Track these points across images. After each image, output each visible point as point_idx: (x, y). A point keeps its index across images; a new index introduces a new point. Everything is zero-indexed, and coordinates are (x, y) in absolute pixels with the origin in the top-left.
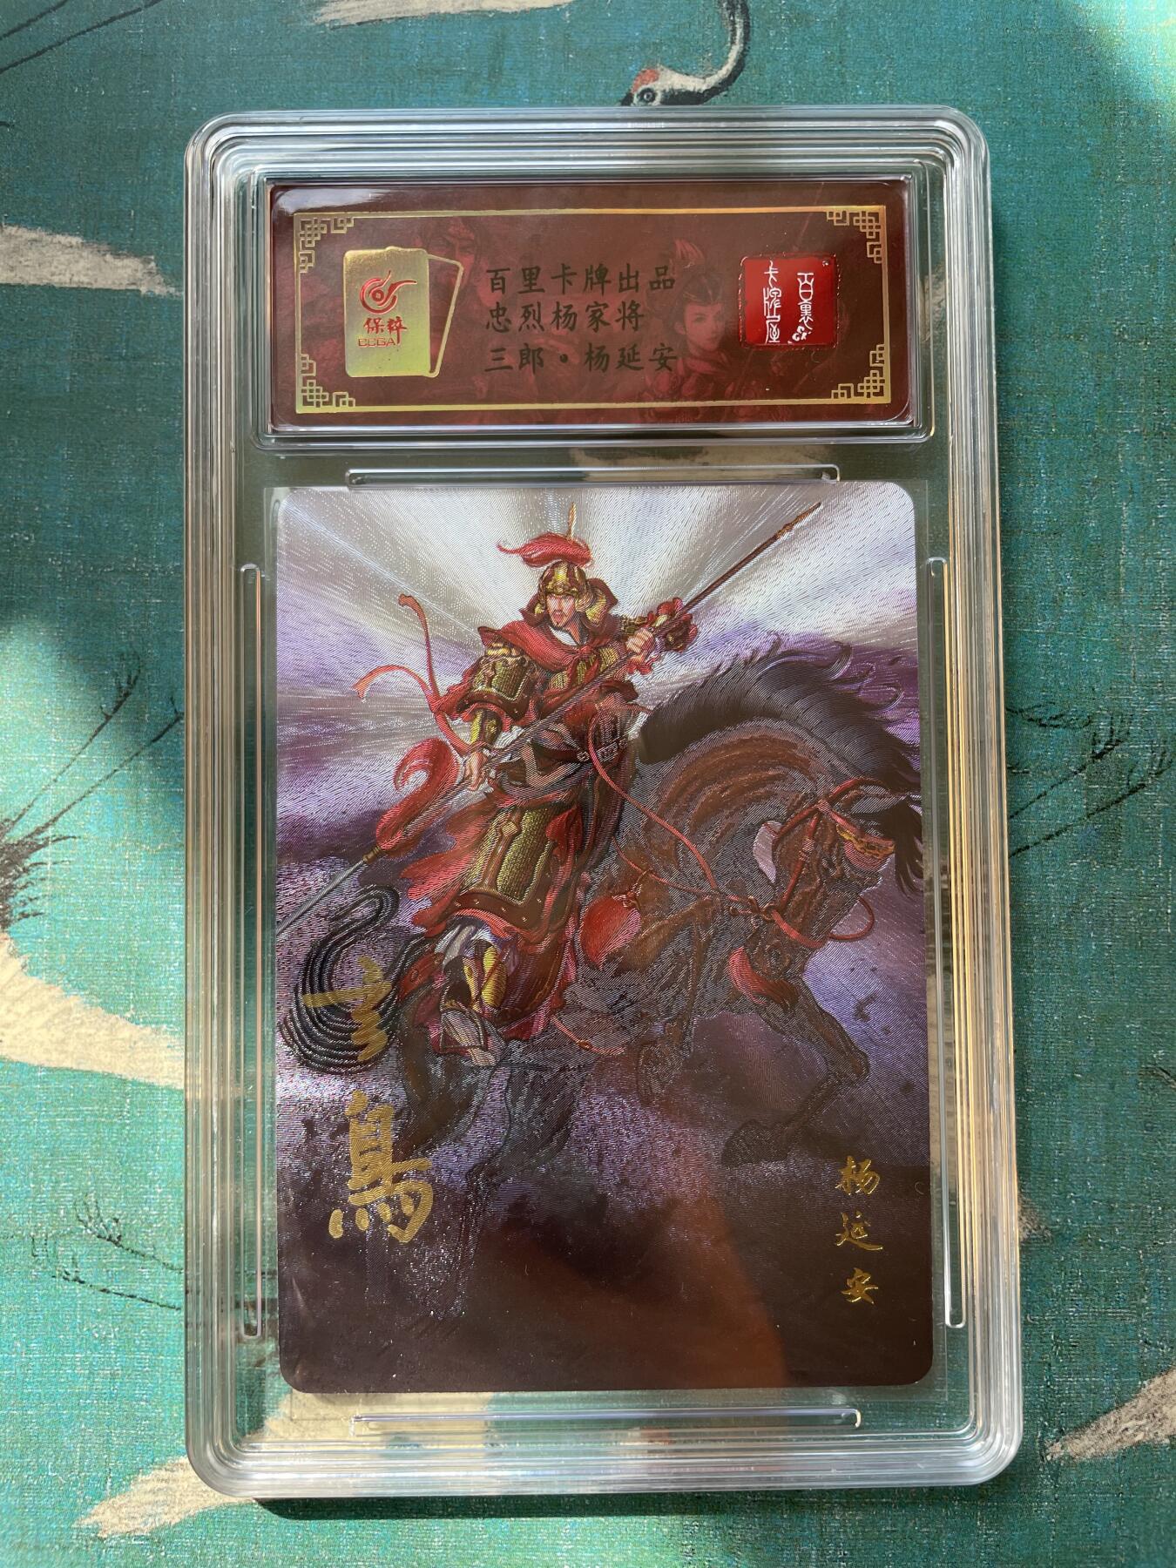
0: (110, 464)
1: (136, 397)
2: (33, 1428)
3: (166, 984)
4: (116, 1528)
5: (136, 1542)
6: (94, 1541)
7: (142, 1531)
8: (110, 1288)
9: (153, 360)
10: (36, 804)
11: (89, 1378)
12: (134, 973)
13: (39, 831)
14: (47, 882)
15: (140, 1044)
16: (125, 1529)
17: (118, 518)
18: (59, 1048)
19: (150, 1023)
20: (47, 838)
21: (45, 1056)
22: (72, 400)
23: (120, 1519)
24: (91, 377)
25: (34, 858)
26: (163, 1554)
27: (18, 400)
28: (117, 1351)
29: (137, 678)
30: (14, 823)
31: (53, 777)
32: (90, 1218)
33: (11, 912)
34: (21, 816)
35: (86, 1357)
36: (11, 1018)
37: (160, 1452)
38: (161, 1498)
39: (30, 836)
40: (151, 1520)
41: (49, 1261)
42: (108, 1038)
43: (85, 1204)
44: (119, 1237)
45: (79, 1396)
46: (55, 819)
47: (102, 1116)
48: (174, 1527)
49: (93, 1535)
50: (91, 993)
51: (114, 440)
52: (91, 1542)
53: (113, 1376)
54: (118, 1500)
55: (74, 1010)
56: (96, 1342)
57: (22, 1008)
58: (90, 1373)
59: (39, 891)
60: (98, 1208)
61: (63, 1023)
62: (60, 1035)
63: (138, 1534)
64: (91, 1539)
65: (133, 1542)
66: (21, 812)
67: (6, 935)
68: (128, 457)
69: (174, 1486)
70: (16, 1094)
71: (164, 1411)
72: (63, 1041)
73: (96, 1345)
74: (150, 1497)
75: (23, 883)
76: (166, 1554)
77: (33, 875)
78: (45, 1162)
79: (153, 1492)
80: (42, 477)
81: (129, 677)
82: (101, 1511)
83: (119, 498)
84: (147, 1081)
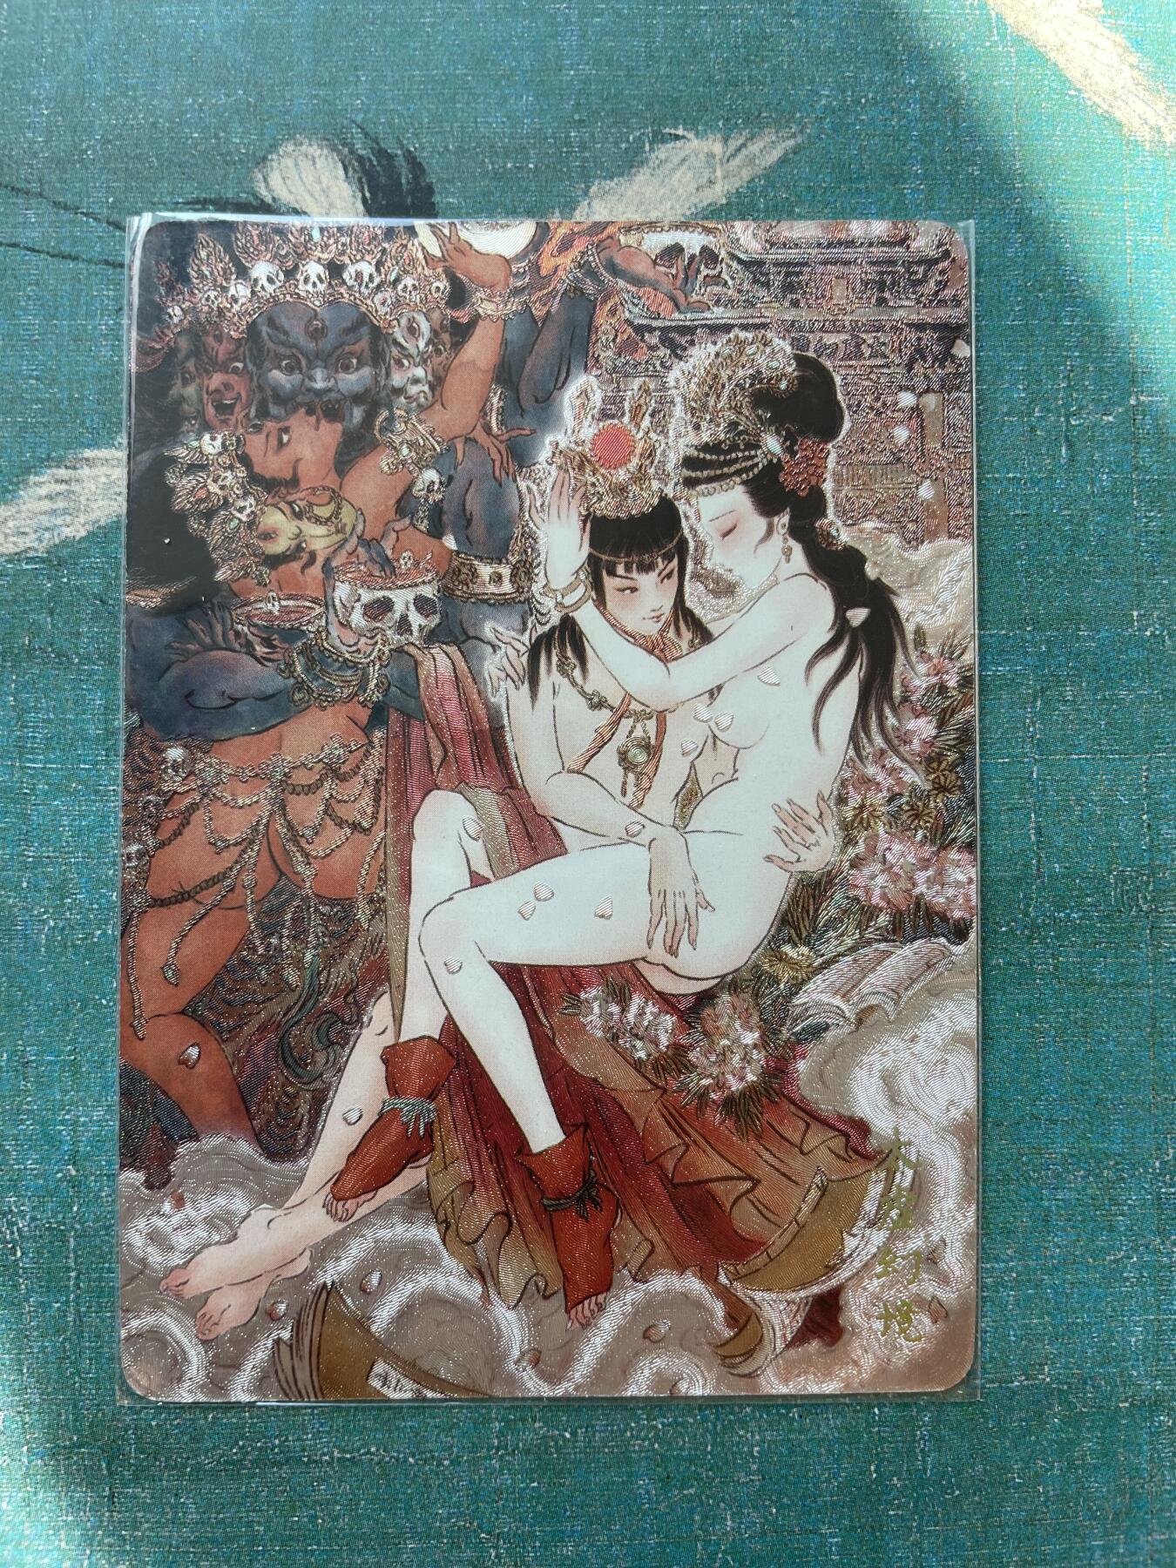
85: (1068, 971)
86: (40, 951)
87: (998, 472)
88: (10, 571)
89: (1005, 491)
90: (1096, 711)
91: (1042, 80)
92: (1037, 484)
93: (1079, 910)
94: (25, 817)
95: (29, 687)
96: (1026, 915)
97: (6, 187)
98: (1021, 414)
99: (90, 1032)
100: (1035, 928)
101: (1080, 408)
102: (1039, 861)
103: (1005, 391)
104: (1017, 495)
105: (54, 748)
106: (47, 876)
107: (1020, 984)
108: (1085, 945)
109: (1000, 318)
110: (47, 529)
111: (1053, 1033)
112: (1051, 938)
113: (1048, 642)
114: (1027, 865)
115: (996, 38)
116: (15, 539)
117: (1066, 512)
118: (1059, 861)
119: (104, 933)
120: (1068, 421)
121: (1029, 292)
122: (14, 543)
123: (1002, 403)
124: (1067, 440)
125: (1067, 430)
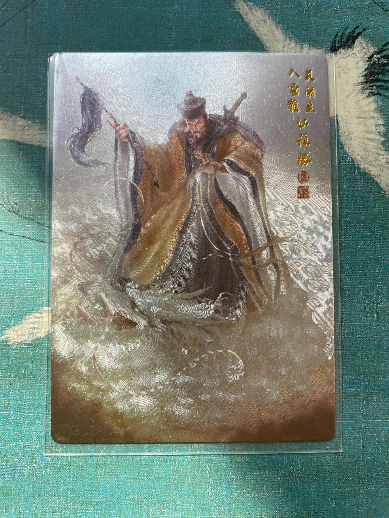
3: (38, 102)
4: (16, 340)
5: (25, 346)
6: (6, 346)
7: (28, 341)
8: (14, 233)
11: (5, 273)
12: (24, 97)
15: (27, 128)
16: (20, 340)
19: (31, 119)
23: (18, 336)
26: (37, 351)
28: (17, 261)
32: (5, 203)
35: (3, 264)
37: (36, 305)
38: (36, 326)
40: (32, 336)
42: (12, 125)
43: (3, 197)
44: (18, 211)
47: (10, 159)
48: (42, 339)
49: (5, 344)
50: (5, 106)
52: (4, 347)
53: (15, 272)
54: (17, 327)
56: (8, 257)
58: (5, 270)
60: (8, 199)
63: (26, 342)
64: (4, 345)
65: (24, 346)
69: (42, 320)
71: (38, 287)
74: (32, 326)
76: (38, 351)
79: (33, 323)
82: (9, 332)
84: (30, 143)
85: (371, 492)
86: (24, 477)
87: (353, 322)
88: (19, 348)
89: (355, 329)
90: (384, 405)
91: (372, 188)
92: (366, 326)
93: (376, 473)
94: (20, 431)
95: (24, 387)
96: (358, 474)
97: (22, 216)
98: (361, 303)
99: (41, 505)
100: (360, 478)
101: (381, 301)
102: (363, 456)
103: (356, 294)
104: (359, 330)
105: (31, 409)
106: (27, 452)
107: (355, 497)
108: (377, 484)
109: (355, 270)
110: (31, 334)
111: (364, 513)
112: (366, 482)
113: (368, 381)
114: (359, 457)
115: (357, 173)
116: (21, 337)
117: (376, 337)
118: (370, 456)
119: (46, 472)
120: (377, 305)
121: (365, 261)
122: (21, 338)
123: (355, 299)
124: (377, 312)
125: (377, 308)
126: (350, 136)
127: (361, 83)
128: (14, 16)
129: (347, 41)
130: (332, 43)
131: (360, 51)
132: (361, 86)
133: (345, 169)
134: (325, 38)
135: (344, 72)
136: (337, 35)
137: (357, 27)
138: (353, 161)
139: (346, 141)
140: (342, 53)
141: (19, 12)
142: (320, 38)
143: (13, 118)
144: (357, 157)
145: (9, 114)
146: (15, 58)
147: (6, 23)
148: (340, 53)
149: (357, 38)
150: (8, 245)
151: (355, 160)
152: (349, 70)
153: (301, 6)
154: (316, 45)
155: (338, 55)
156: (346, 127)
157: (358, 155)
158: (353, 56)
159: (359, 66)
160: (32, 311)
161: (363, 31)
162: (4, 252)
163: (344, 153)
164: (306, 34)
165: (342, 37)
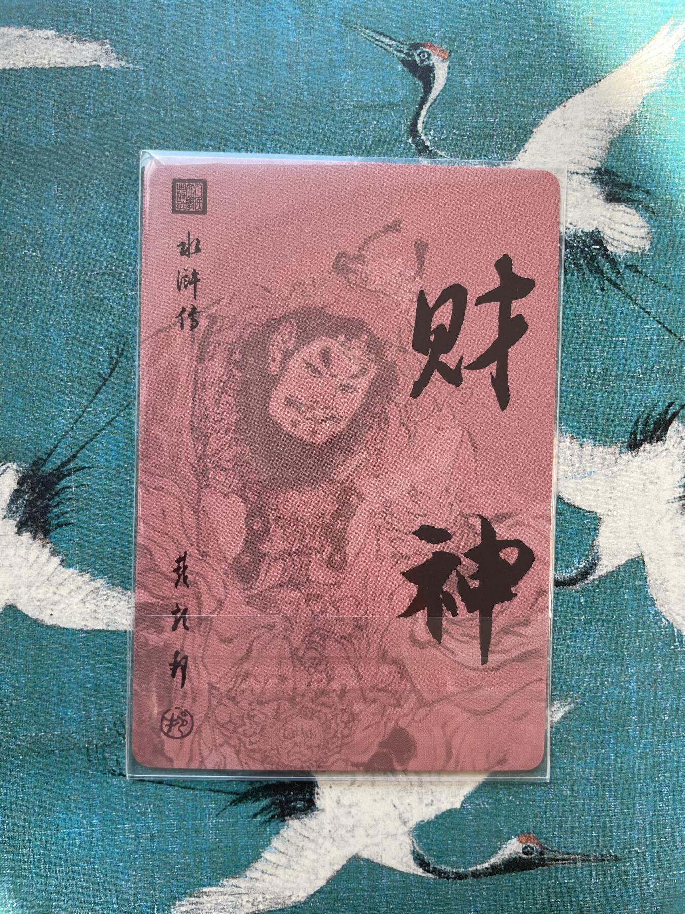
0: (89, 195)
1: (104, 144)
2: (100, 877)
9: (114, 116)
10: (60, 446)
11: (136, 840)
13: (64, 465)
14: (73, 501)
17: (99, 235)
18: (93, 617)
20: (70, 469)
21: (84, 623)
22: (57, 150)
24: (70, 132)
25: (62, 484)
27: (18, 153)
28: (153, 820)
29: (123, 350)
30: (45, 460)
31: (70, 425)
33: (50, 523)
34: (49, 455)
35: (132, 826)
36: (57, 598)
37: (188, 885)
39: (58, 468)
41: (100, 763)
42: (127, 607)
45: (130, 853)
46: (74, 456)
50: (112, 577)
51: (91, 177)
53: (152, 837)
55: (101, 589)
56: (138, 815)
57: (64, 591)
58: (136, 837)
59: (68, 507)
61: (94, 598)
62: (92, 607)
66: (49, 452)
67: (47, 540)
68: (102, 188)
69: (200, 907)
70: (65, 651)
71: (189, 858)
72: (95, 611)
73: (138, 818)
75: (56, 503)
77: (62, 497)
78: (90, 696)
80: (41, 209)
81: (118, 349)
83: (98, 221)
126: (665, 584)
127: (680, 497)
128: (109, 423)
129: (656, 429)
130: (631, 436)
131: (676, 445)
132: (680, 503)
133: (659, 639)
134: (618, 428)
135: (651, 482)
136: (638, 420)
137: (671, 404)
138: (671, 626)
139: (659, 595)
140: (648, 451)
141: (118, 414)
142: (610, 428)
143: (127, 595)
144: (677, 618)
145: (120, 589)
146: (120, 495)
147: (97, 435)
148: (645, 450)
149: (671, 423)
150: (137, 798)
151: (674, 623)
152: (659, 478)
153: (578, 376)
154: (605, 440)
155: (642, 454)
156: (658, 572)
157: (678, 615)
158: (665, 453)
159: (675, 470)
160: (185, 894)
161: (680, 409)
162: (132, 808)
163: (657, 613)
164: (589, 422)
165: (646, 423)
